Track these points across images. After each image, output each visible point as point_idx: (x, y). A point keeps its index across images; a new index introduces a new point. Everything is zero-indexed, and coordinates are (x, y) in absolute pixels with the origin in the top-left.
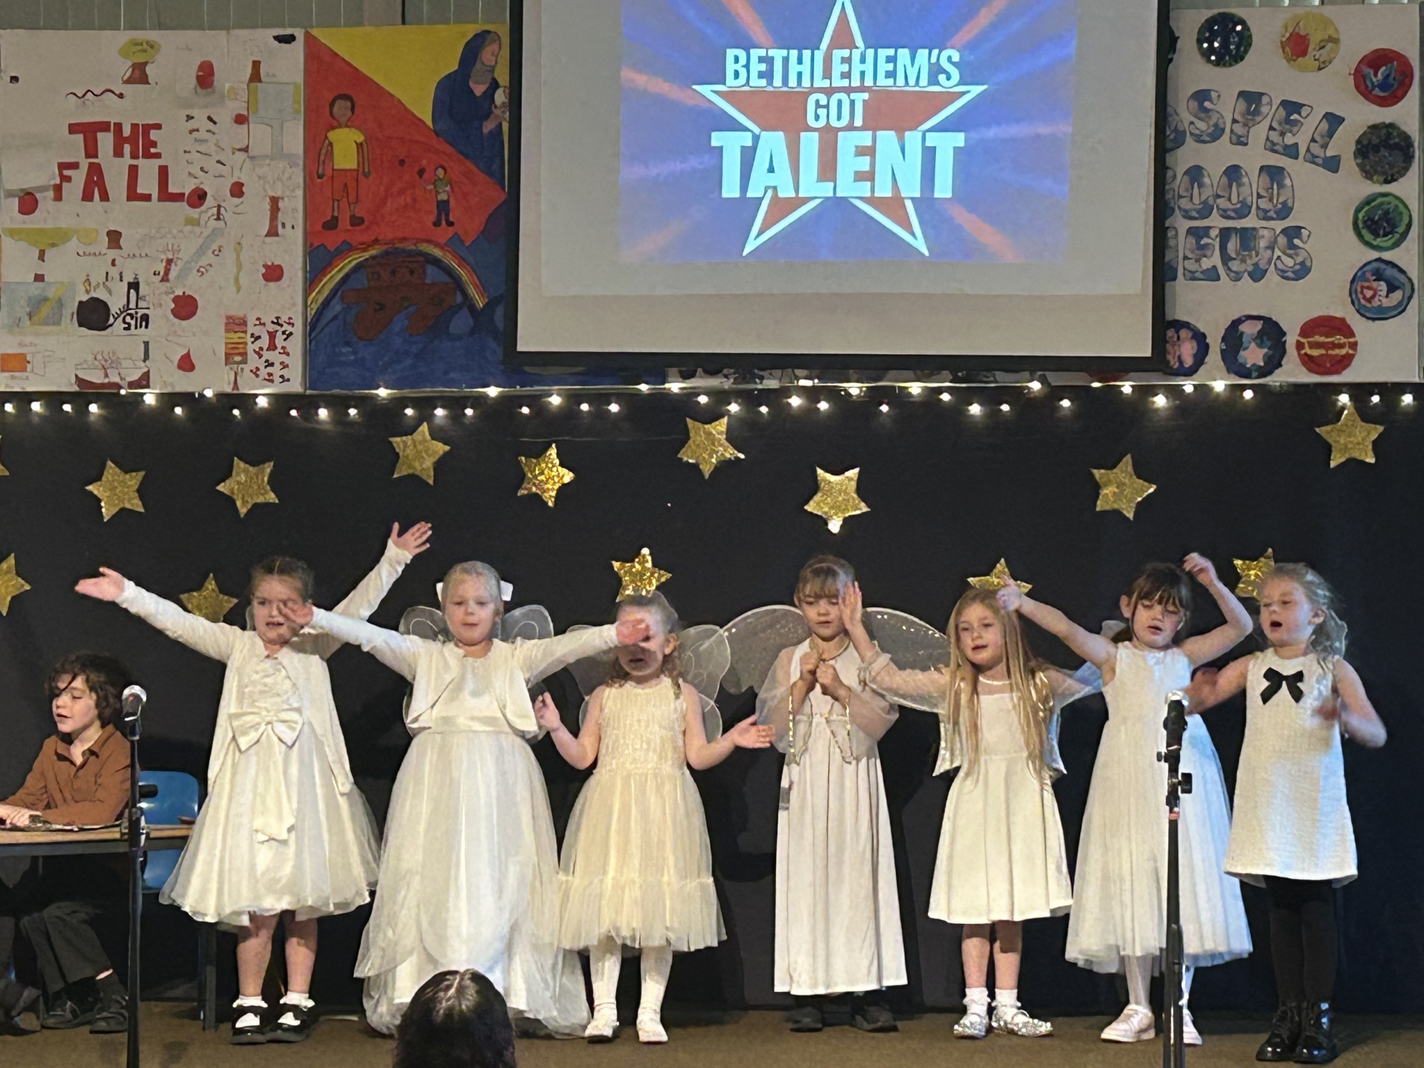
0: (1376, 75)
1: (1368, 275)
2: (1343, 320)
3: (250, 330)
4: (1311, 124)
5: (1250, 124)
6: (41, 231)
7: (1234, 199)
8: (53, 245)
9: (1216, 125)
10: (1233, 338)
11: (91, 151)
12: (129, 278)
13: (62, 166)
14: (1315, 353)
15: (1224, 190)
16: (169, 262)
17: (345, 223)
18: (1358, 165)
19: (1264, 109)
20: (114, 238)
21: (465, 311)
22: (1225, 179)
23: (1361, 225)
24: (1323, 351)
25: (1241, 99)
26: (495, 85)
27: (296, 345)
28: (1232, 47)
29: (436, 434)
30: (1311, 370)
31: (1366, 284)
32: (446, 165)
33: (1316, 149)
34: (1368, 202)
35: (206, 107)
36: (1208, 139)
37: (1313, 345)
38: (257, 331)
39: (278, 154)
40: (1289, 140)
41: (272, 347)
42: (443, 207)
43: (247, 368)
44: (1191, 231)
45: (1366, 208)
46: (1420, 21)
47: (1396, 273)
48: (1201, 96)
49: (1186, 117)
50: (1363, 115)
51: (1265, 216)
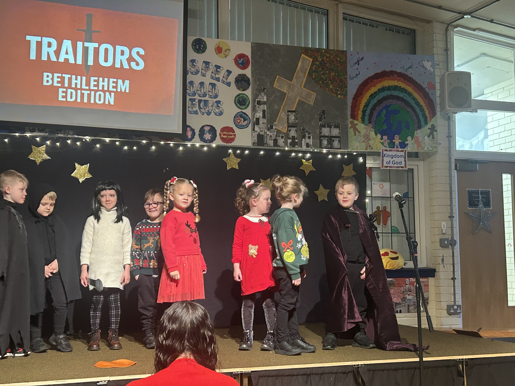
0: (240, 61)
1: (238, 116)
2: (232, 128)
4: (223, 72)
5: (207, 70)
7: (202, 92)
9: (197, 70)
10: (202, 131)
14: (224, 137)
15: (200, 89)
18: (236, 85)
19: (210, 67)
22: (199, 85)
23: (236, 102)
24: (227, 137)
25: (204, 63)
28: (202, 48)
30: (223, 141)
31: (238, 118)
33: (224, 79)
34: (239, 95)
36: (195, 74)
37: (224, 135)
40: (217, 76)
44: (190, 99)
45: (238, 97)
46: (252, 47)
47: (246, 116)
48: (193, 61)
49: (189, 66)
50: (237, 71)
51: (211, 97)
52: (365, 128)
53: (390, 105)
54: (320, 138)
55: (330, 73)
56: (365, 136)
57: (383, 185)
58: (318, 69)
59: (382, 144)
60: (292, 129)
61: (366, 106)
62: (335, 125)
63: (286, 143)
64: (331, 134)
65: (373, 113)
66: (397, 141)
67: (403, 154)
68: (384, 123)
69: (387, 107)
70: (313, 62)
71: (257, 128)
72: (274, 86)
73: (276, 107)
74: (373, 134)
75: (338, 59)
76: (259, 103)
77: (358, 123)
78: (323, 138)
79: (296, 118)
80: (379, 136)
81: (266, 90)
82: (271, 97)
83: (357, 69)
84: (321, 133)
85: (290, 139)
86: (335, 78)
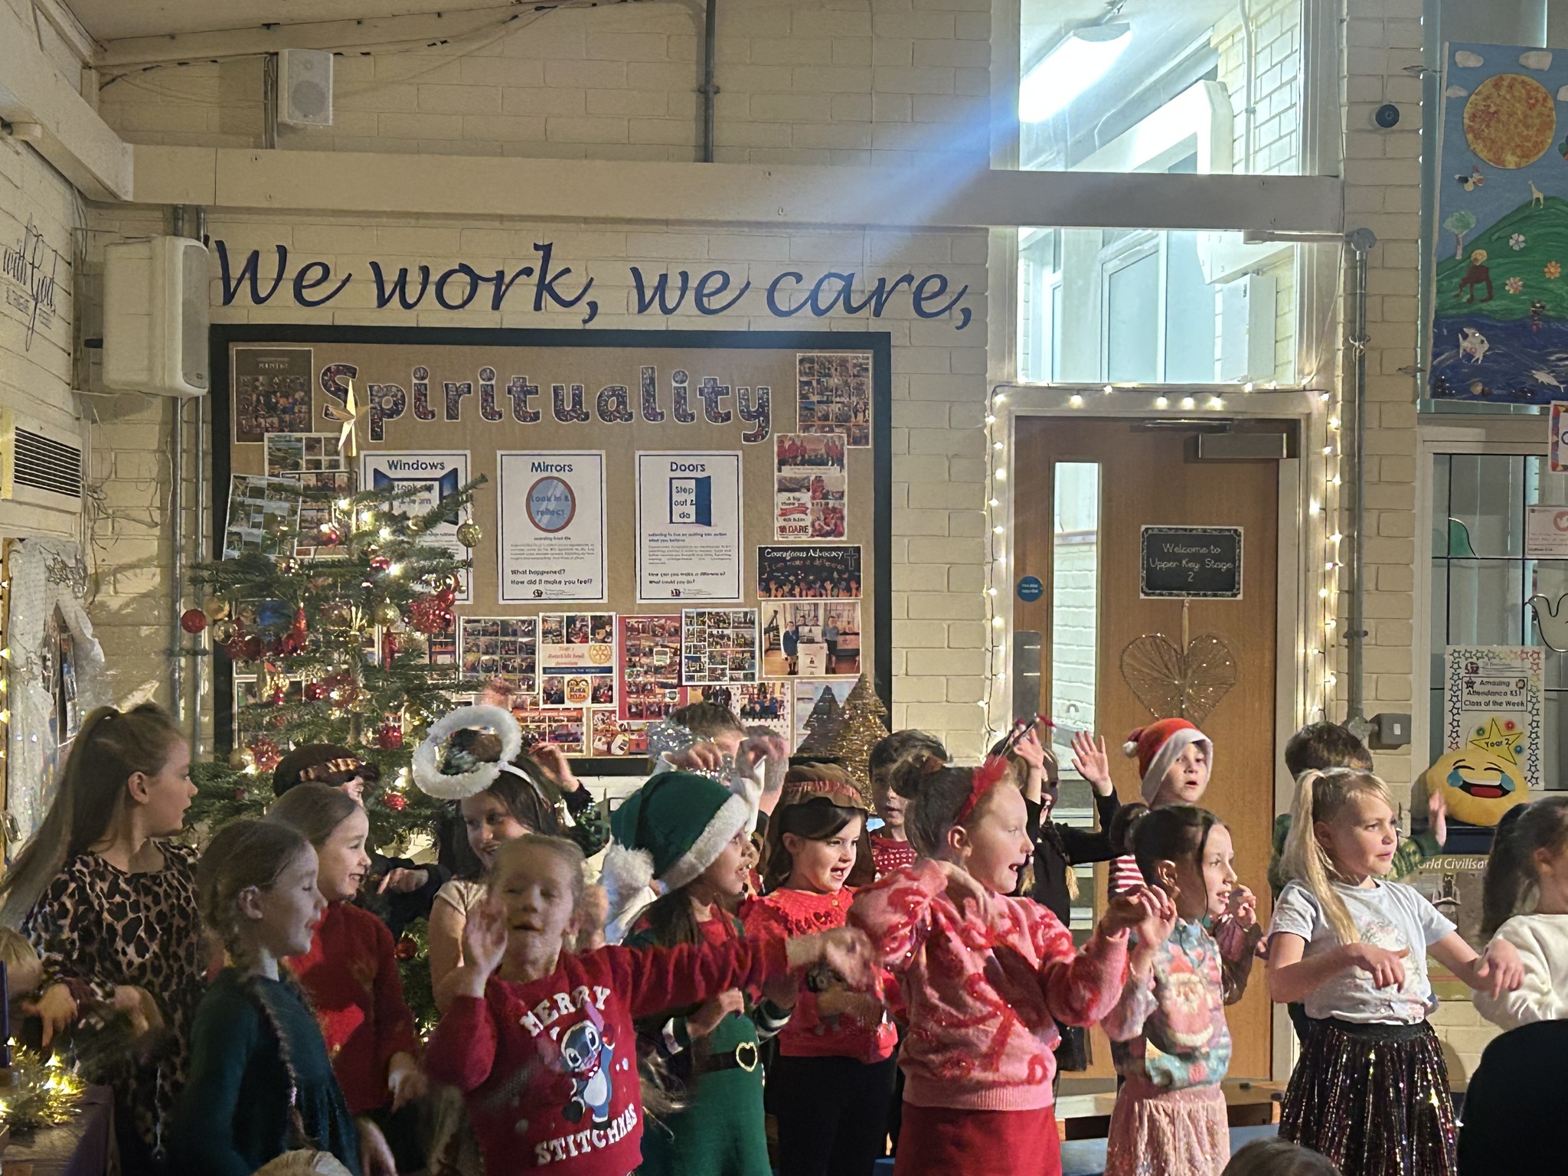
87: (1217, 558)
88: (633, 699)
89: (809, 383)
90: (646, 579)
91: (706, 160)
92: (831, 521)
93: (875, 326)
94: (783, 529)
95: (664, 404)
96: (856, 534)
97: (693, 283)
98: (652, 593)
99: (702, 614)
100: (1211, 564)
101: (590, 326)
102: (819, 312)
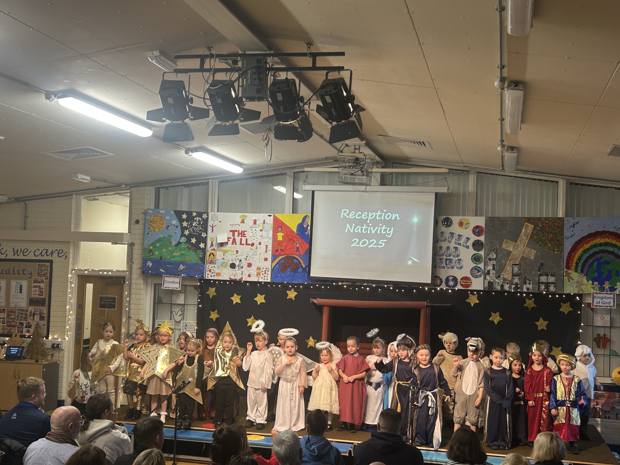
0: (476, 230)
1: (474, 269)
3: (261, 270)
4: (463, 240)
5: (452, 238)
6: (224, 250)
7: (448, 253)
8: (226, 252)
9: (445, 239)
10: (447, 280)
11: (234, 235)
12: (240, 259)
13: (228, 238)
14: (463, 284)
15: (446, 251)
16: (247, 257)
17: (279, 250)
18: (473, 248)
19: (455, 236)
20: (237, 252)
21: (301, 268)
22: (446, 249)
23: (473, 259)
24: (465, 283)
25: (450, 234)
26: (308, 226)
27: (270, 273)
28: (449, 224)
29: (295, 291)
31: (474, 271)
32: (298, 240)
33: (464, 244)
34: (475, 254)
35: (255, 228)
36: (443, 241)
38: (263, 270)
39: (268, 237)
40: (459, 242)
41: (265, 273)
42: (298, 248)
43: (260, 277)
44: (440, 259)
45: (474, 256)
46: (486, 220)
47: (480, 269)
48: (442, 233)
49: (439, 237)
50: (474, 238)
51: (454, 256)
52: (578, 276)
53: (601, 258)
54: (539, 284)
55: (548, 235)
56: (578, 282)
57: (604, 317)
58: (538, 232)
59: (593, 288)
60: (515, 277)
61: (579, 259)
62: (551, 274)
63: (510, 288)
64: (548, 280)
65: (585, 264)
66: (607, 286)
67: (612, 296)
68: (595, 272)
69: (597, 260)
70: (534, 227)
71: (488, 277)
72: (502, 247)
73: (504, 261)
74: (585, 280)
75: (556, 224)
76: (490, 259)
77: (572, 272)
78: (541, 284)
79: (519, 269)
80: (591, 282)
81: (495, 250)
82: (500, 254)
83: (573, 231)
84: (539, 280)
85: (513, 284)
86: (553, 239)
87: (112, 302)
88: (8, 324)
89: (39, 269)
90: (11, 302)
91: (24, 230)
92: (41, 293)
93: (51, 259)
94: (33, 294)
95: (16, 272)
96: (45, 296)
97: (22, 251)
98: (12, 305)
99: (20, 309)
100: (111, 303)
101: (6, 258)
102: (42, 256)
